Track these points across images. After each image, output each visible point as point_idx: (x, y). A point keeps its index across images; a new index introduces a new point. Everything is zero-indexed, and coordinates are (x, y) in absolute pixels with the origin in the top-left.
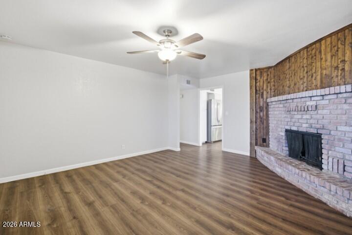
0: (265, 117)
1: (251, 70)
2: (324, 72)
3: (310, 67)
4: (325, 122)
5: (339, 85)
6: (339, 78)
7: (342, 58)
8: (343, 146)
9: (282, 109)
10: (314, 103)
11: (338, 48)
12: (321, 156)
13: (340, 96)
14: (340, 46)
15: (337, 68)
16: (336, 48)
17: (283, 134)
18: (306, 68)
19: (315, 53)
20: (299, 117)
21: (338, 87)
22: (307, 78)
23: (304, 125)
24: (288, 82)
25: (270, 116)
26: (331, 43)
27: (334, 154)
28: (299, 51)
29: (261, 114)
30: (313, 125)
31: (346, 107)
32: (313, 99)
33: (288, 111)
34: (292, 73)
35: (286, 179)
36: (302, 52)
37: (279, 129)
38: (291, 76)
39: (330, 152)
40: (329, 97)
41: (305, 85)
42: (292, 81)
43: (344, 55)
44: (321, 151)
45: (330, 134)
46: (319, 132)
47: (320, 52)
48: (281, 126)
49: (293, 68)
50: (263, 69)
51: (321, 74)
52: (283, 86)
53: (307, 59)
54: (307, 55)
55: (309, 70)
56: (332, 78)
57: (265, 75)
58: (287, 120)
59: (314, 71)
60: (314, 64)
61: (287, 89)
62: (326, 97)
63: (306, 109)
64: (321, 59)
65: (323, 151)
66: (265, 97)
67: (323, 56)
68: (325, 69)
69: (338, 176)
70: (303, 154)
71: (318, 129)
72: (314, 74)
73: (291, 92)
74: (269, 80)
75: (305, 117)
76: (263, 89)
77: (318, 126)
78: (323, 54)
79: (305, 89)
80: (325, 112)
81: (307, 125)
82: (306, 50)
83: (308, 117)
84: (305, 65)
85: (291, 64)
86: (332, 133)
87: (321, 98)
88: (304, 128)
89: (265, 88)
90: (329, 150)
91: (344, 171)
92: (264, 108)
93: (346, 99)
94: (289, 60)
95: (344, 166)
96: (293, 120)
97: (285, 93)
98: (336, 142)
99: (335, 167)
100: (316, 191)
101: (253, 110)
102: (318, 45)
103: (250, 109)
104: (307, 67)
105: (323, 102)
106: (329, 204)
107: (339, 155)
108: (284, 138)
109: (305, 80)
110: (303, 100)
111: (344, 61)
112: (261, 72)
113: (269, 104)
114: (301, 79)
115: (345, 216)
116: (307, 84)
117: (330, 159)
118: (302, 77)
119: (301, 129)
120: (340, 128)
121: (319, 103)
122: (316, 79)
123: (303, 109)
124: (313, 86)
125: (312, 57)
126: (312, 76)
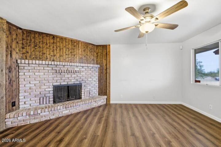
3: (73, 51)
4: (83, 78)
6: (86, 60)
8: (90, 86)
9: (50, 71)
10: (78, 69)
12: (81, 93)
13: (89, 68)
14: (86, 48)
15: (85, 56)
17: (51, 89)
18: (70, 50)
19: (76, 45)
20: (69, 76)
26: (83, 45)
30: (78, 80)
31: (90, 72)
32: (78, 67)
34: (57, 48)
38: (56, 50)
40: (85, 68)
45: (85, 82)
46: (81, 82)
48: (48, 84)
49: (58, 44)
51: (79, 56)
53: (71, 45)
58: (55, 78)
59: (75, 53)
60: (75, 50)
63: (75, 72)
64: (79, 50)
65: (82, 90)
68: (81, 55)
69: (88, 98)
72: (75, 55)
75: (73, 76)
77: (80, 80)
78: (80, 48)
80: (83, 73)
81: (74, 80)
83: (75, 76)
84: (69, 48)
87: (82, 67)
90: (85, 89)
92: (13, 69)
95: (90, 93)
98: (87, 85)
99: (87, 94)
105: (83, 69)
107: (88, 90)
109: (70, 56)
110: (72, 67)
111: (87, 55)
113: (21, 65)
116: (71, 59)
117: (85, 93)
118: (67, 53)
120: (89, 79)
121: (81, 69)
122: (76, 58)
123: (73, 72)
124: (75, 61)
125: (74, 46)
126: (74, 56)
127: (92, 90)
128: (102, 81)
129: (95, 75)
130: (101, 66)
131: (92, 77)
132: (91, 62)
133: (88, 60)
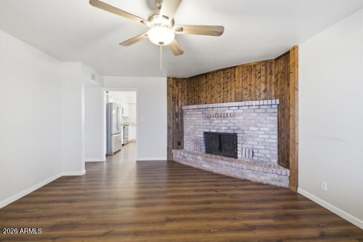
0: (180, 123)
1: (168, 78)
2: (237, 90)
3: (225, 85)
4: (240, 125)
5: (248, 100)
6: (248, 95)
7: (250, 83)
8: (253, 140)
9: (201, 115)
10: (232, 112)
11: (247, 76)
12: (237, 149)
13: (251, 107)
14: (248, 74)
15: (246, 88)
16: (246, 75)
17: (202, 136)
18: (222, 86)
19: (231, 76)
20: (219, 121)
21: (248, 102)
22: (224, 93)
23: (223, 128)
24: (204, 94)
25: (185, 121)
26: (243, 71)
27: (247, 146)
28: (217, 71)
29: (177, 120)
30: (231, 128)
31: (254, 115)
32: (231, 108)
33: (208, 117)
34: (209, 87)
35: (214, 172)
36: (219, 72)
37: (197, 132)
38: (208, 90)
39: (244, 145)
40: (243, 108)
41: (222, 97)
42: (209, 93)
43: (251, 81)
44: (237, 145)
45: (244, 133)
46: (235, 132)
47: (235, 75)
48: (199, 130)
49: (210, 83)
50: (178, 79)
51: (235, 91)
52: (199, 97)
53: (223, 78)
54: (224, 76)
55: (225, 87)
56: (243, 95)
57: (180, 84)
58: (205, 124)
59: (229, 88)
60: (229, 83)
61: (202, 99)
62: (241, 108)
63: (225, 116)
64: (235, 81)
65: (238, 145)
66: (180, 104)
67: (237, 79)
68: (238, 88)
69: (249, 160)
70: (220, 149)
71: (234, 130)
72: (230, 91)
73: (208, 102)
74: (183, 90)
75: (224, 121)
76: (178, 97)
77: (234, 128)
78: (236, 77)
79: (222, 101)
80: (240, 118)
81: (226, 128)
82: (222, 72)
83: (227, 121)
84: (221, 83)
85: (208, 80)
86: (245, 132)
87: (237, 108)
88: (223, 130)
89: (180, 96)
90: (242, 144)
91: (253, 155)
92: (179, 115)
93: (254, 109)
94: (206, 76)
95: (253, 153)
96: (213, 124)
97: (201, 102)
98: (248, 138)
99: (247, 154)
100: (242, 174)
101: (170, 116)
102: (233, 70)
103: (168, 115)
104: (223, 84)
105: (240, 111)
106: (252, 180)
107: (249, 146)
108: (202, 139)
109: (222, 94)
110: (222, 109)
111: (251, 85)
112: (177, 82)
113: (184, 111)
114: (218, 93)
115: (264, 184)
116: (224, 97)
117: (244, 150)
118: (219, 91)
119: (220, 131)
120: (250, 128)
121: (235, 111)
122: (231, 94)
123: (223, 116)
124: (229, 99)
125: (228, 78)
126: (228, 92)
127: (258, 149)
128: (283, 135)
129: (265, 121)
130: (281, 101)
131: (259, 125)
132: (260, 97)
133: (253, 93)
